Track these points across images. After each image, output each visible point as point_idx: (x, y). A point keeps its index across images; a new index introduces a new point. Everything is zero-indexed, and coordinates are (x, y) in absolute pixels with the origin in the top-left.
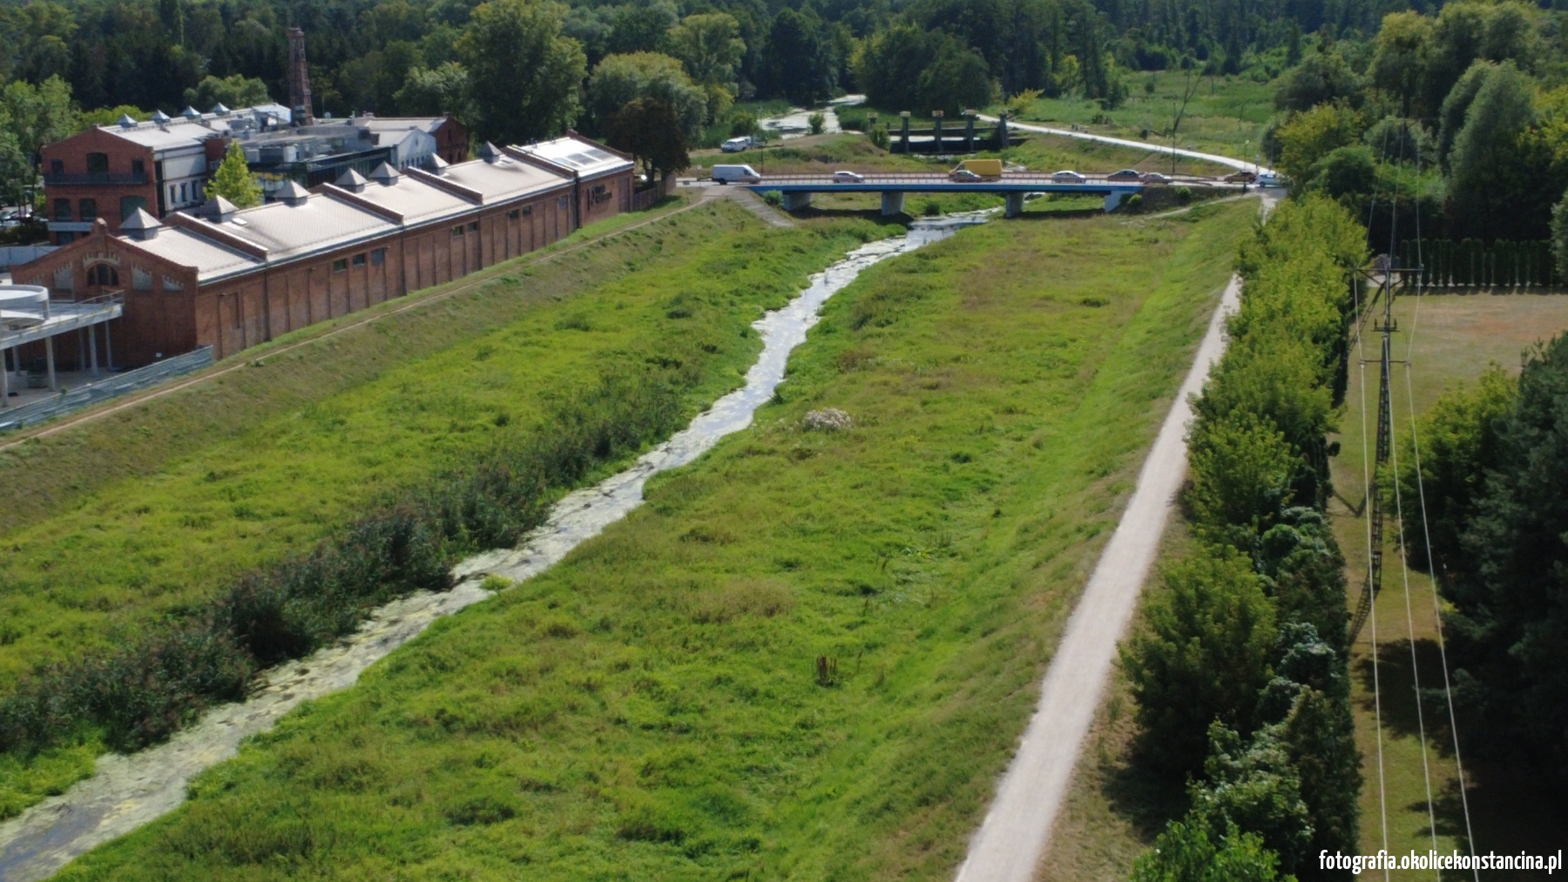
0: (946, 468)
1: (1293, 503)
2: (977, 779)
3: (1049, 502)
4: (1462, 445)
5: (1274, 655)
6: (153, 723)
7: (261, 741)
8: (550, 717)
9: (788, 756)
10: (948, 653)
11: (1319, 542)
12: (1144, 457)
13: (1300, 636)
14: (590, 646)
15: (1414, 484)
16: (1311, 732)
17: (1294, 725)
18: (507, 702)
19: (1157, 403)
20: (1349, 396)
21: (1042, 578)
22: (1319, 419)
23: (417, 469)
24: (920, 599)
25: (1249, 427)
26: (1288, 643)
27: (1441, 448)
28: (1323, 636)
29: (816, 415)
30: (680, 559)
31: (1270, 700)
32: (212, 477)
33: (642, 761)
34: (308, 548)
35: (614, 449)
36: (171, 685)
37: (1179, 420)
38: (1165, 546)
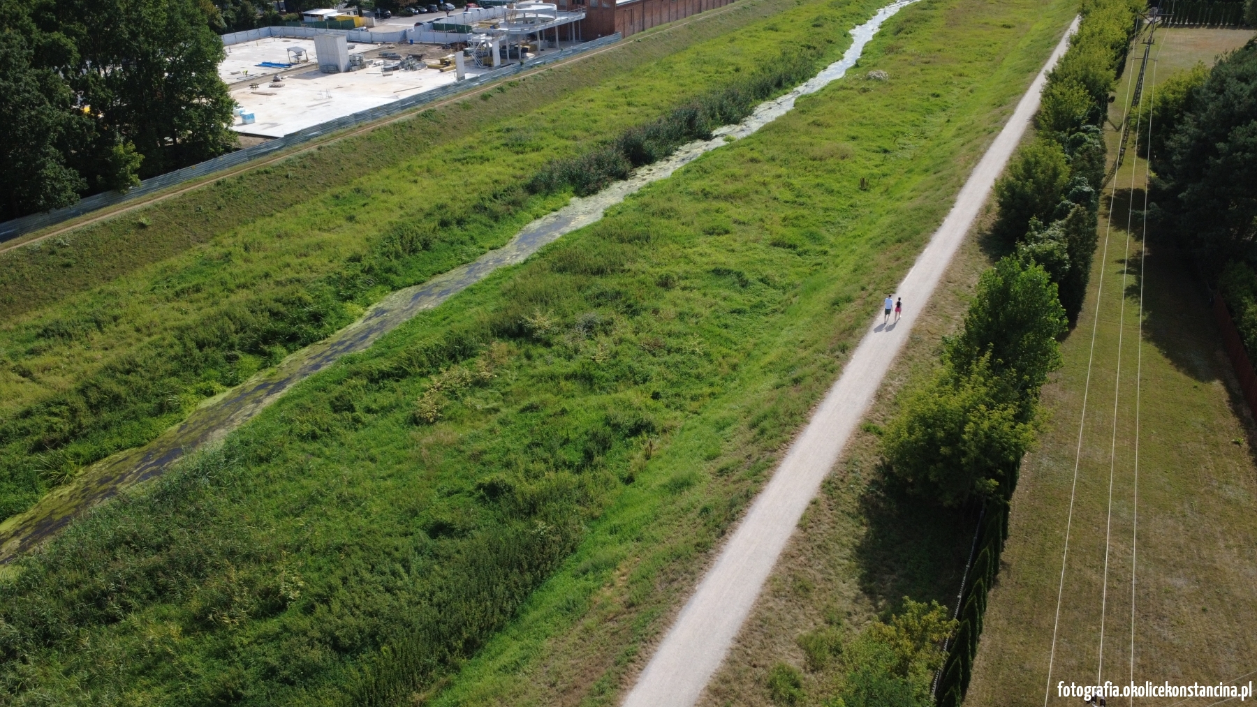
0: (928, 99)
1: (1088, 123)
2: (923, 233)
3: (973, 117)
4: (1175, 100)
5: (1066, 191)
6: (592, 186)
7: (633, 196)
8: (747, 195)
9: (844, 218)
10: (918, 180)
11: (1096, 141)
12: (1020, 99)
13: (1079, 183)
14: (766, 167)
15: (1148, 118)
16: (1077, 225)
17: (1069, 221)
18: (730, 187)
19: (1031, 74)
20: (1124, 75)
21: (964, 150)
22: (1107, 85)
23: (701, 89)
24: (908, 156)
25: (1072, 87)
26: (1073, 185)
27: (1165, 101)
28: (1090, 184)
29: (873, 73)
30: (807, 133)
31: (1061, 210)
32: (619, 88)
33: (783, 215)
34: (655, 119)
35: (784, 84)
36: (599, 172)
37: (1040, 81)
38: (1024, 139)
